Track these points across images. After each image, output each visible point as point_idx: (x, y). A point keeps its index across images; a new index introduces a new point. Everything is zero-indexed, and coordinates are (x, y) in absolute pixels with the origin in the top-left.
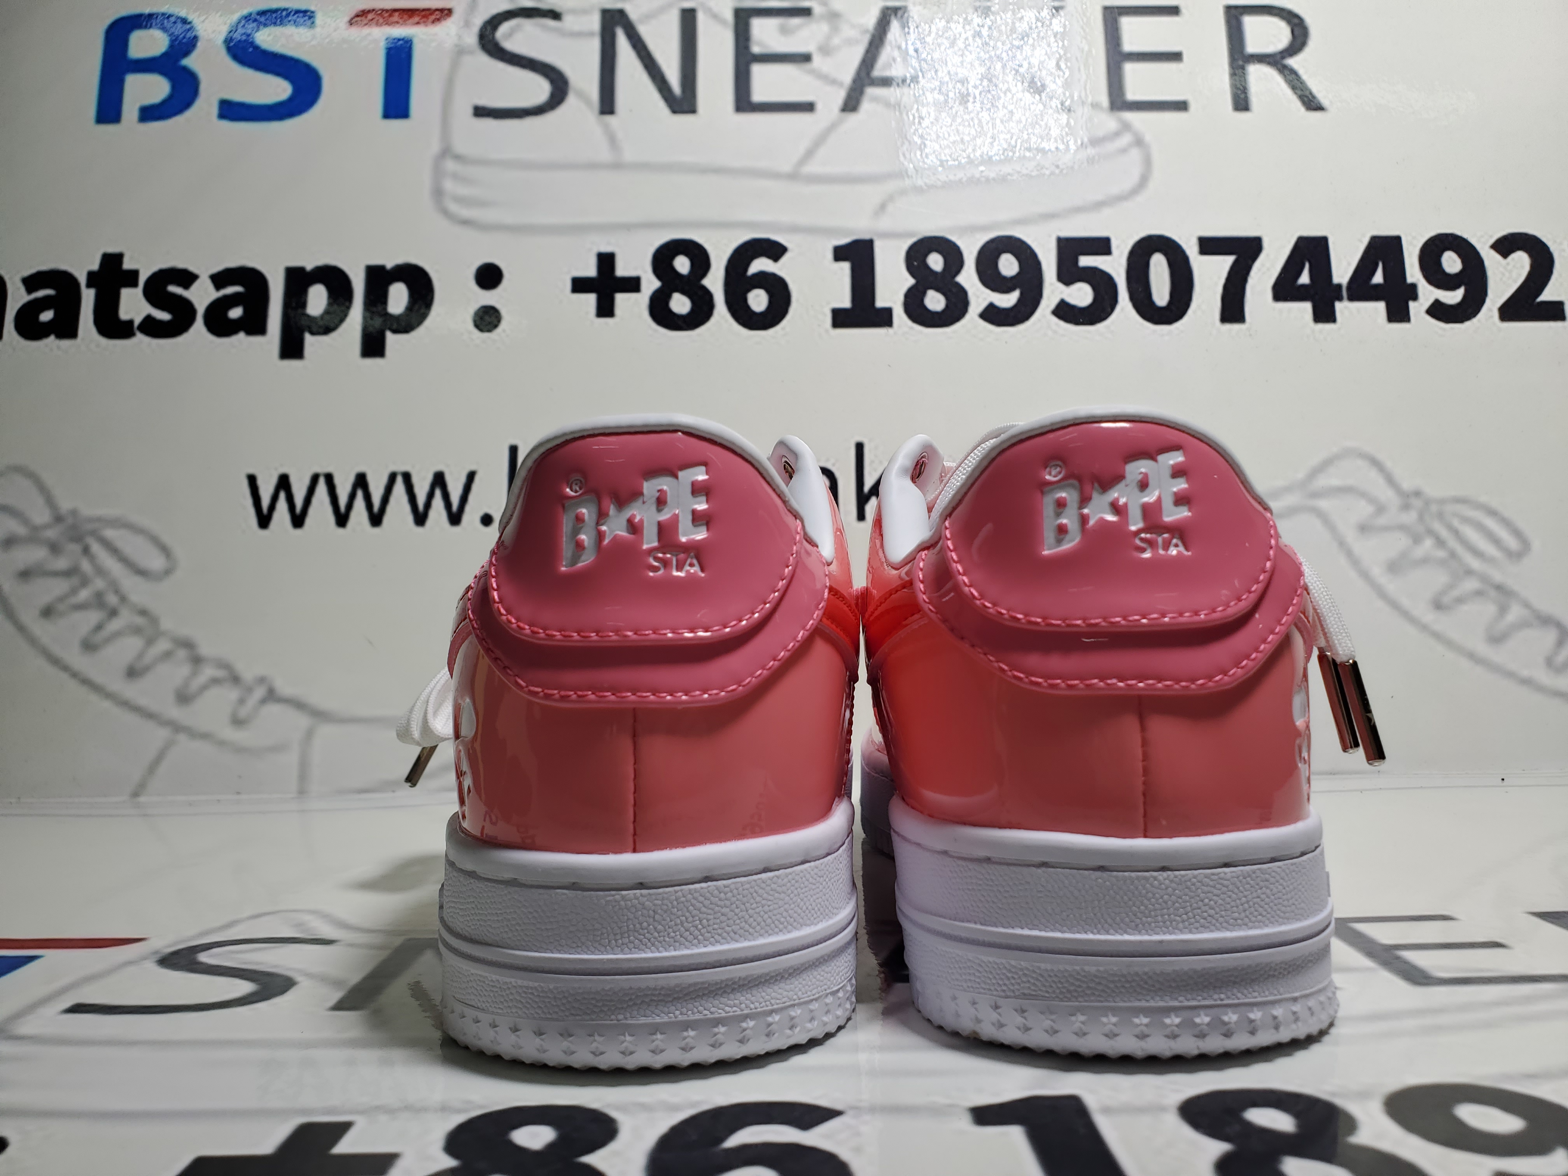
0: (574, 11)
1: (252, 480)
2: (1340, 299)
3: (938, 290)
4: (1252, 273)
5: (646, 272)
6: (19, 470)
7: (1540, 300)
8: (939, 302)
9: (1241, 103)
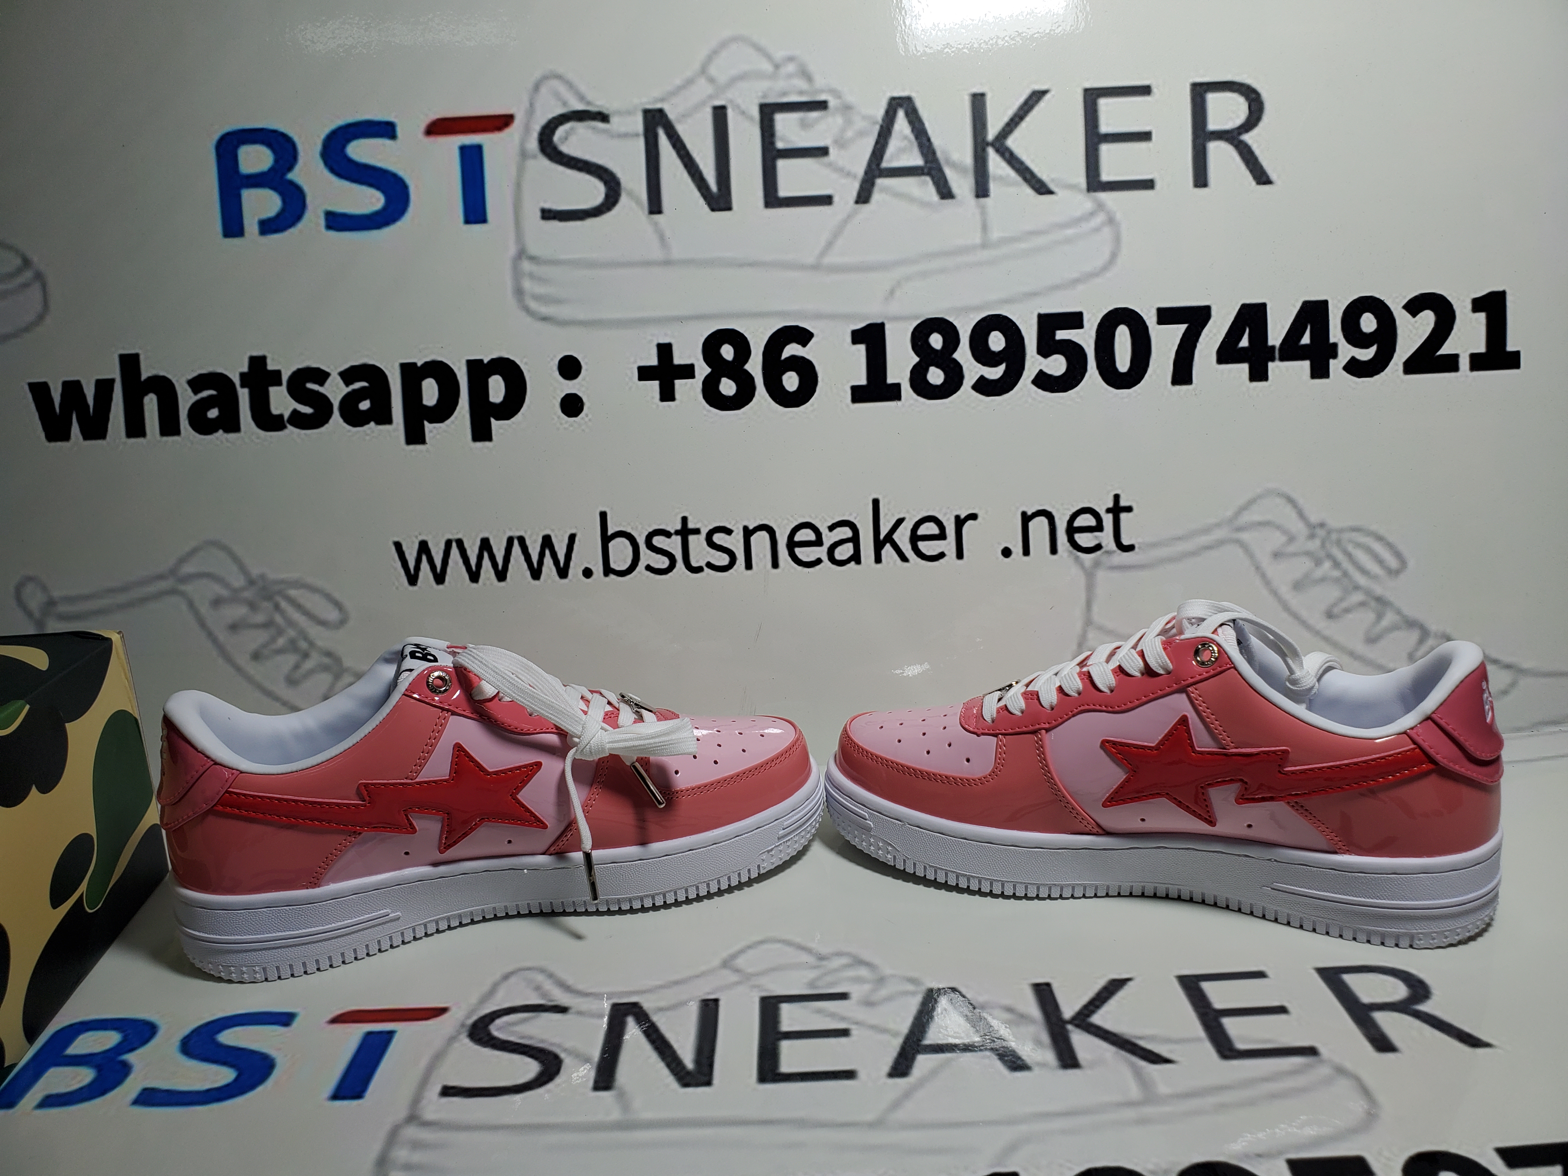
0: (619, 113)
1: (398, 546)
2: (1273, 360)
3: (937, 367)
4: (1201, 339)
5: (698, 360)
6: (215, 544)
7: (1439, 353)
8: (939, 376)
9: (1201, 179)
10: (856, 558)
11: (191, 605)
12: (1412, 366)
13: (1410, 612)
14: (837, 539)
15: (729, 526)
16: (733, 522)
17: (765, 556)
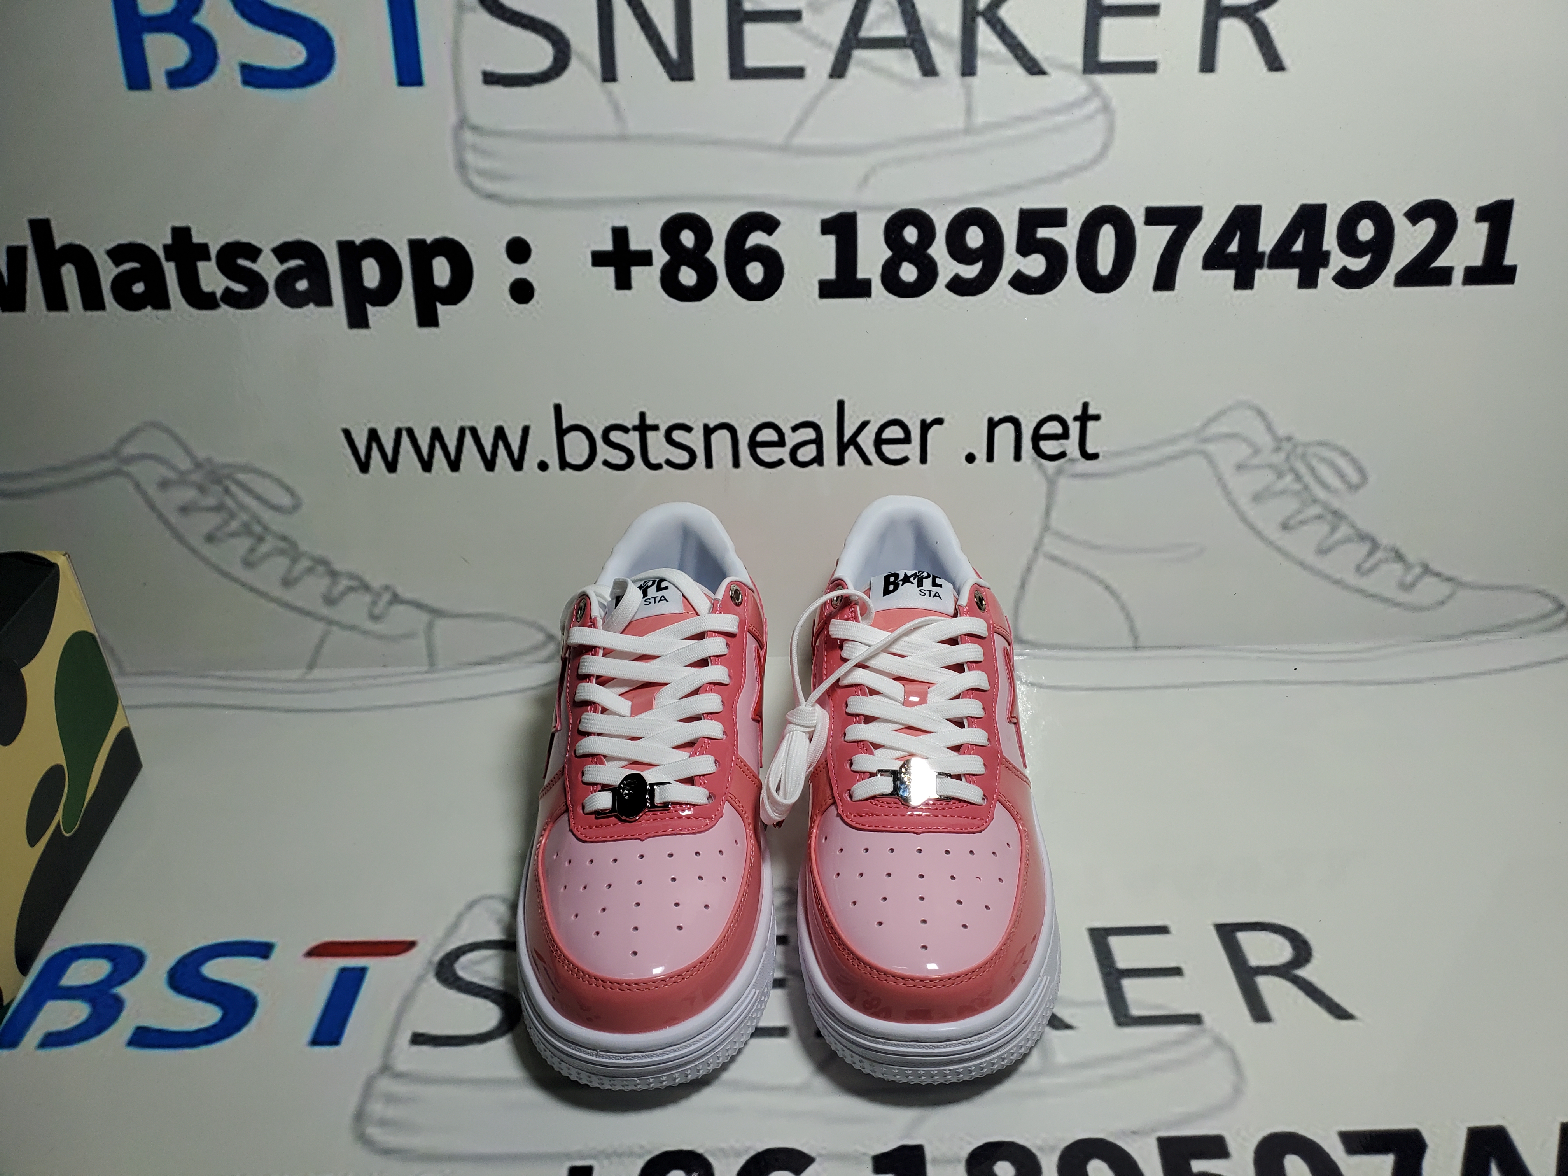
1: (347, 433)
2: (1261, 266)
3: (911, 262)
4: (1189, 243)
5: (656, 246)
6: (155, 425)
7: (1433, 265)
8: (912, 273)
9: (1208, 64)
10: (819, 460)
11: (137, 486)
12: (1405, 278)
13: (1364, 525)
14: (800, 440)
15: (689, 423)
16: (693, 420)
17: (726, 455)
